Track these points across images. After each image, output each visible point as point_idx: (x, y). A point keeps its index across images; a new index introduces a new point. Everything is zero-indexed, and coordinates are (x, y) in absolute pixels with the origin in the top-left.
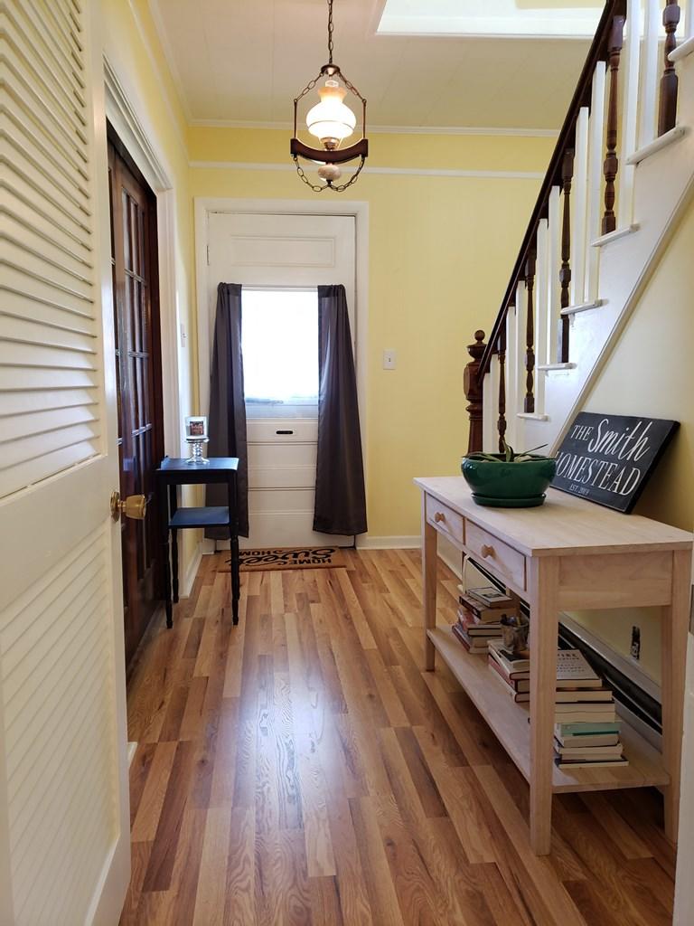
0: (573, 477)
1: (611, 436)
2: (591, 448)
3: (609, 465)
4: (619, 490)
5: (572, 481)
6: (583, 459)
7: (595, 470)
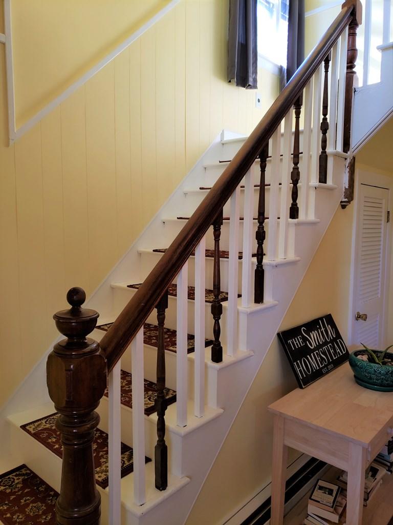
0: (319, 366)
1: (314, 334)
2: (312, 346)
3: (328, 347)
4: (342, 352)
5: (321, 369)
6: (314, 355)
7: (324, 353)
